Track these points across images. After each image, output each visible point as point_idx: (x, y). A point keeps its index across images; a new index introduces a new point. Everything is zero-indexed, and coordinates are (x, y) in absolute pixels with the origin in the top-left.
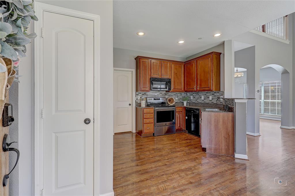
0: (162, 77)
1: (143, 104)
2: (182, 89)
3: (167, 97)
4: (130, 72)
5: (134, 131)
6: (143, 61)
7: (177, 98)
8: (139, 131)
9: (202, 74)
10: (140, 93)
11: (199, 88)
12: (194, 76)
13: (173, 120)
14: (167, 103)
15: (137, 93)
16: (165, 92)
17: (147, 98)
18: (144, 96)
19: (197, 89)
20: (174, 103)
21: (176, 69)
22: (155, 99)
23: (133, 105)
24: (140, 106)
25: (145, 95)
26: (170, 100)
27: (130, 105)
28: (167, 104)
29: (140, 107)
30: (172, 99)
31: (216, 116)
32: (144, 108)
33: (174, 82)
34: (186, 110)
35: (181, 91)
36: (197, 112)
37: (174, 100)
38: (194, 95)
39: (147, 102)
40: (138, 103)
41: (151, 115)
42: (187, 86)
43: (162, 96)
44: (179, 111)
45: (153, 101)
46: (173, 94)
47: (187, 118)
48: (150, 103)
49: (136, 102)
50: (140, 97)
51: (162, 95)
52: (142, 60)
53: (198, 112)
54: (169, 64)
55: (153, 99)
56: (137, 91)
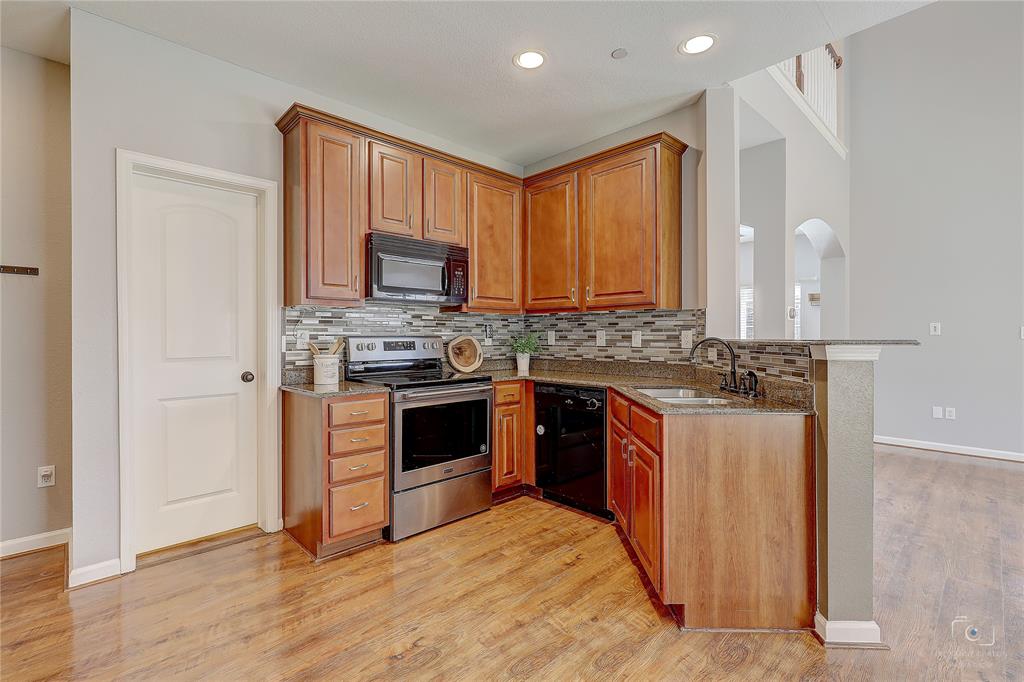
0: (427, 235)
1: (328, 375)
2: (512, 300)
3: (446, 334)
4: (250, 199)
5: (273, 523)
6: (324, 140)
7: (488, 342)
8: (303, 515)
9: (608, 236)
10: (311, 314)
11: (592, 295)
12: (568, 240)
13: (483, 448)
14: (449, 362)
15: (293, 314)
16: (437, 312)
17: (346, 339)
18: (332, 330)
19: (582, 299)
20: (477, 365)
21: (491, 206)
22: (388, 346)
23: (263, 376)
24: (310, 382)
25: (339, 324)
26: (459, 351)
27: (247, 378)
28: (446, 369)
29: (309, 393)
30: (470, 343)
31: (730, 434)
32: (333, 396)
33: (482, 266)
34: (538, 397)
35: (508, 307)
36: (593, 404)
37: (479, 350)
38: (563, 325)
39: (345, 360)
40: (298, 369)
41: (372, 434)
42: (534, 287)
43: (423, 332)
44: (509, 399)
45: (378, 355)
46: (471, 322)
47: (541, 430)
48: (361, 367)
49: (284, 363)
50: (307, 334)
51: (423, 324)
52: (317, 132)
53: (598, 404)
54: (457, 177)
55: (379, 343)
56: (288, 300)
